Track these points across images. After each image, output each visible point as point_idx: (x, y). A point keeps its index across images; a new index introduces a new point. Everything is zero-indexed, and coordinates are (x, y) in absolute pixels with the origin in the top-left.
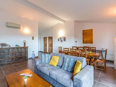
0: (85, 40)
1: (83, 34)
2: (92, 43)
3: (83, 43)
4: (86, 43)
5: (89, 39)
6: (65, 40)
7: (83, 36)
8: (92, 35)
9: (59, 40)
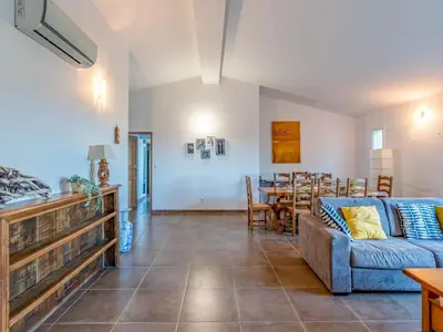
0: (280, 151)
1: (274, 133)
2: (299, 161)
3: (274, 162)
4: (283, 161)
5: (290, 150)
6: (221, 150)
7: (273, 139)
8: (299, 139)
9: (191, 151)
